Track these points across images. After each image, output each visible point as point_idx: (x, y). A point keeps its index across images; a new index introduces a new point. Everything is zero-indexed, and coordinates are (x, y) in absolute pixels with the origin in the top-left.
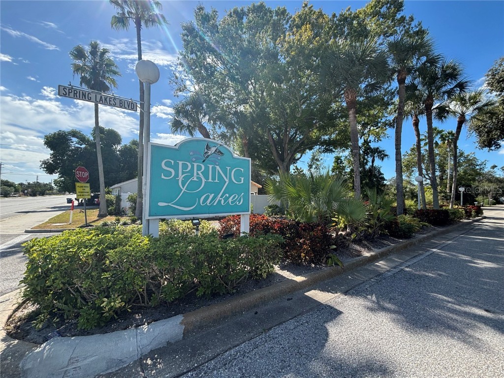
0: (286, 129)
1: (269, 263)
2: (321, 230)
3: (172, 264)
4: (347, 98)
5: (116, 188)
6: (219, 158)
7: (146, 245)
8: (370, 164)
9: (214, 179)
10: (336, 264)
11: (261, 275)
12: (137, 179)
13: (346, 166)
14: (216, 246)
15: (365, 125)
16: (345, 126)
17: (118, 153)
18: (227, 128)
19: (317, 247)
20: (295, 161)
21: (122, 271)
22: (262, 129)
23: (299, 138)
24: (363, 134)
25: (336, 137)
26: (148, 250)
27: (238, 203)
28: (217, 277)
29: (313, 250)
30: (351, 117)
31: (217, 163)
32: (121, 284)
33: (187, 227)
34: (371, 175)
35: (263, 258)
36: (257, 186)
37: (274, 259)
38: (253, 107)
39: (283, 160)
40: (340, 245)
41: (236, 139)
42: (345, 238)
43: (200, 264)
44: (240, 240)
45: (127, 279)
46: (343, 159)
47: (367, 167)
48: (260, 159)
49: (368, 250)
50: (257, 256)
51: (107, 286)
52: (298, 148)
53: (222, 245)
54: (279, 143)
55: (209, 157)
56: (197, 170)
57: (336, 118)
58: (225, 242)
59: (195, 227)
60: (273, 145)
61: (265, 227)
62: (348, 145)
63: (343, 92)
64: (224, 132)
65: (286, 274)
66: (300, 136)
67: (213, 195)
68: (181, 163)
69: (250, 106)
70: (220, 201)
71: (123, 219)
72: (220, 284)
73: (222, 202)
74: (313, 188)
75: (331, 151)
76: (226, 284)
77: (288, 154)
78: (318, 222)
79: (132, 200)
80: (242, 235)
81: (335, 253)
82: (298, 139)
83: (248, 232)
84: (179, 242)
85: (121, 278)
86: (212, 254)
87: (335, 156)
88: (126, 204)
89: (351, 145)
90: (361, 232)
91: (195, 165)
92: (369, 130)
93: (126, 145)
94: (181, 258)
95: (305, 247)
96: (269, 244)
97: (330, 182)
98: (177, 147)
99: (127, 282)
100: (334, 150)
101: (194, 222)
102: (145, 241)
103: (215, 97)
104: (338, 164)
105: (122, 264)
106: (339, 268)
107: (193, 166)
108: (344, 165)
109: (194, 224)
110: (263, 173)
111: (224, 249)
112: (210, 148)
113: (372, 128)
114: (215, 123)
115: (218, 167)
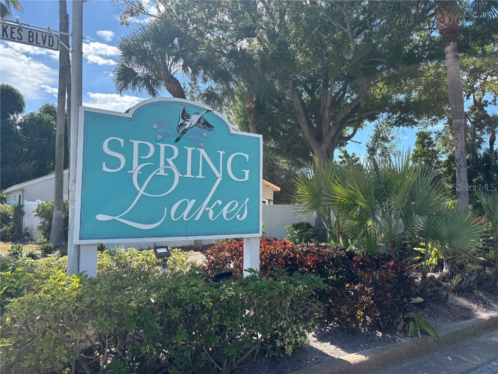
0: (326, 81)
1: (297, 328)
2: (394, 267)
3: (124, 325)
4: (441, 22)
5: (15, 191)
6: (205, 134)
7: (75, 290)
8: (486, 146)
9: (195, 172)
10: (424, 333)
11: (283, 348)
12: (52, 176)
13: (439, 151)
14: (201, 294)
15: (475, 73)
16: (438, 75)
17: (18, 128)
18: (216, 82)
19: (387, 299)
20: (342, 141)
21: (33, 337)
22: (282, 83)
23: (350, 98)
24: (473, 90)
25: (420, 96)
26: (80, 298)
27: (238, 216)
28: (203, 351)
29: (379, 305)
30: (449, 56)
31: (202, 145)
32: (32, 359)
33: (147, 261)
34: (488, 167)
35: (286, 319)
36: (272, 188)
37: (306, 320)
38: (266, 42)
39: (319, 139)
40: (431, 297)
41: (234, 101)
42: (439, 285)
43: (173, 325)
44: (244, 283)
45: (42, 350)
46: (433, 136)
47: (481, 152)
48: (276, 138)
49: (486, 307)
50: (275, 313)
51: (7, 362)
52: (348, 117)
53: (211, 291)
54: (313, 108)
55: (187, 133)
56: (166, 156)
57: (420, 59)
58: (217, 287)
59: (160, 261)
60: (301, 112)
61: (290, 262)
62: (443, 110)
63: (432, 11)
64: (212, 88)
65: (328, 348)
66: (352, 95)
67: (193, 201)
68: (136, 143)
69: (261, 41)
70: (206, 213)
71: (27, 249)
72: (208, 363)
73: (211, 214)
74: (378, 191)
75: (412, 123)
76: (219, 364)
77: (330, 128)
78: (387, 254)
79: (44, 213)
80: (246, 274)
81: (421, 312)
82: (349, 101)
83: (258, 270)
84: (134, 286)
85: (31, 349)
86: (193, 307)
87: (418, 131)
88: (32, 221)
89: (449, 112)
90: (470, 274)
91: (162, 146)
92: (485, 83)
93: (32, 114)
94: (139, 312)
95: (364, 298)
96: (298, 291)
97: (410, 178)
98: (130, 115)
99: (42, 357)
100: (416, 120)
101: (159, 251)
102: (73, 284)
103: (195, 25)
104: (424, 146)
105: (34, 323)
106: (430, 339)
107: (157, 149)
108: (435, 148)
109: (159, 256)
110: (283, 163)
111: (215, 299)
112: (189, 117)
113: (489, 79)
114: (195, 72)
115: (202, 152)
